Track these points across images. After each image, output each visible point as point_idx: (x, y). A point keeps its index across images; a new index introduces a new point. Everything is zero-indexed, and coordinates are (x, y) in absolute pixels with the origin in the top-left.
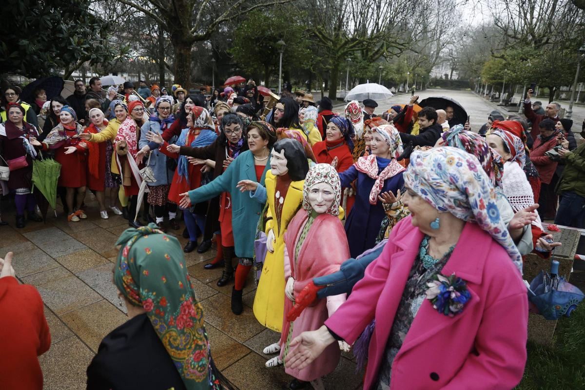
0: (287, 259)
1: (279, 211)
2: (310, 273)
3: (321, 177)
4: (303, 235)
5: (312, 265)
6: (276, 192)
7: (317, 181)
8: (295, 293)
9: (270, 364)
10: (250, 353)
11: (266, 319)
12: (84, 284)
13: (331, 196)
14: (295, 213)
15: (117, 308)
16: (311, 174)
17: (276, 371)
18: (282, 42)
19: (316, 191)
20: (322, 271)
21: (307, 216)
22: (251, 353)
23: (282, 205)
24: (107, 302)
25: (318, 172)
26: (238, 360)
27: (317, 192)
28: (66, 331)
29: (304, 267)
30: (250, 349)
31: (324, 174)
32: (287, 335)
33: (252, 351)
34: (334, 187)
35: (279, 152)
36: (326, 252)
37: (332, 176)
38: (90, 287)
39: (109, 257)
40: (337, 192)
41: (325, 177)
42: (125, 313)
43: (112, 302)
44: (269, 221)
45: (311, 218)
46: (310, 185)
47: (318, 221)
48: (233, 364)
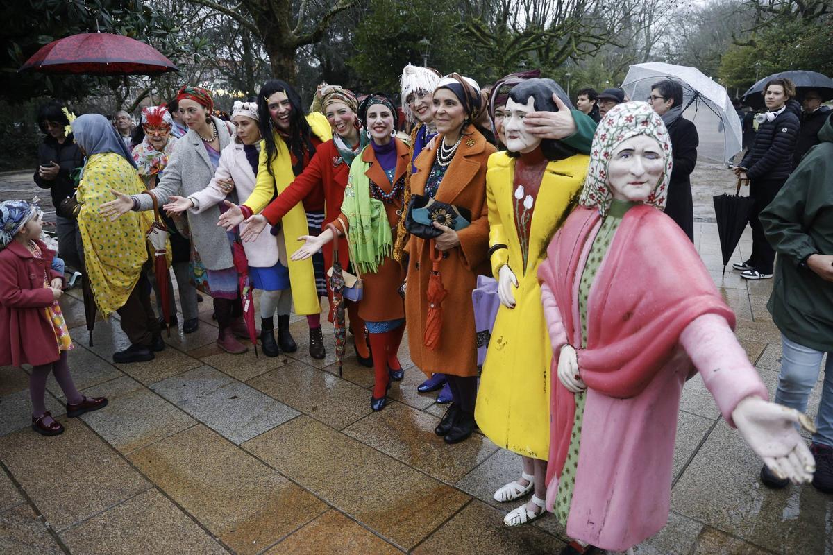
0: (553, 314)
1: (524, 224)
2: (629, 324)
3: (636, 123)
4: (595, 255)
5: (634, 307)
6: (515, 188)
7: (628, 134)
8: (584, 373)
9: (514, 520)
10: (471, 501)
11: (507, 436)
12: (163, 401)
13: (659, 163)
14: (560, 222)
15: (223, 437)
16: (611, 122)
17: (526, 532)
18: (425, 41)
19: (627, 153)
20: (667, 314)
21: (600, 216)
22: (473, 503)
23: (531, 211)
24: (204, 427)
25: (628, 115)
26: (452, 517)
27: (630, 157)
28: (139, 481)
29: (612, 315)
30: (468, 494)
31: (643, 118)
32: (564, 462)
33: (473, 499)
34: (663, 145)
35: (525, 103)
36: (669, 276)
37: (657, 122)
38: (174, 405)
39: (201, 357)
40: (668, 156)
41: (645, 122)
42: (237, 445)
43: (214, 427)
44: (497, 252)
45: (610, 220)
46: (611, 145)
47: (631, 219)
48: (444, 523)
